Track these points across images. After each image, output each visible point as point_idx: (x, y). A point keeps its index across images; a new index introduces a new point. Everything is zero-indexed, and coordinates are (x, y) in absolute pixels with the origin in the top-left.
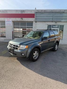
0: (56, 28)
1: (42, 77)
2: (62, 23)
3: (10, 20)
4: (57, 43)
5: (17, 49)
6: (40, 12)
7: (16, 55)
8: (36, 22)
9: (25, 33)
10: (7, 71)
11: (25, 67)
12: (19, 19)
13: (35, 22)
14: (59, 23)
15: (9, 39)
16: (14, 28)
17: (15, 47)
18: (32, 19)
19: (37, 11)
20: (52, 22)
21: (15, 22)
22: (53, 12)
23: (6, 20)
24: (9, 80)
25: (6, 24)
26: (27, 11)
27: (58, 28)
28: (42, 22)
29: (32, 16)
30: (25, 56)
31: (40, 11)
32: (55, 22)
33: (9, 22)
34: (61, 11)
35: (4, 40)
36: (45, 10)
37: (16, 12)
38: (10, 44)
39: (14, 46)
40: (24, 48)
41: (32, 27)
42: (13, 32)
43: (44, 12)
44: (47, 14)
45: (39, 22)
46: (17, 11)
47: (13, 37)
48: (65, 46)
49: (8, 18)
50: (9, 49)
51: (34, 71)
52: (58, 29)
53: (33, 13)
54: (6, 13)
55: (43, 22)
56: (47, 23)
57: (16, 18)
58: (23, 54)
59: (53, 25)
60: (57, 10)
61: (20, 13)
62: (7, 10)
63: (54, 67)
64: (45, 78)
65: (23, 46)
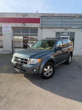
0: (66, 35)
1: (65, 99)
2: (73, 29)
3: (9, 26)
4: (71, 54)
5: (26, 63)
6: (47, 17)
7: (25, 71)
8: (42, 28)
9: (26, 42)
10: (17, 94)
11: (38, 87)
12: (20, 25)
13: (40, 29)
14: (69, 29)
15: (8, 50)
16: (14, 35)
17: (24, 61)
18: (37, 24)
19: (42, 15)
20: (61, 28)
21: (14, 28)
22: (63, 17)
23: (3, 26)
24: (24, 107)
25: (3, 31)
26: (30, 15)
27: (68, 35)
28: (49, 29)
29: (37, 21)
30: (37, 73)
31: (46, 15)
32: (65, 29)
33: (7, 28)
34: (72, 16)
35: (2, 51)
36: (52, 14)
37: (16, 16)
38: (16, 57)
39: (22, 59)
40: (36, 62)
41: (37, 35)
42: (12, 41)
43: (52, 17)
44: (56, 19)
45: (46, 29)
46: (17, 14)
47: (13, 47)
48: (77, 58)
49: (6, 23)
50: (14, 63)
51: (52, 92)
52: (69, 37)
53: (38, 17)
54: (4, 17)
55: (51, 29)
56: (55, 29)
57: (17, 24)
58: (35, 71)
59: (62, 33)
60: (66, 14)
61: (21, 17)
62: (4, 13)
63: (74, 85)
64: (68, 101)
65: (35, 60)
